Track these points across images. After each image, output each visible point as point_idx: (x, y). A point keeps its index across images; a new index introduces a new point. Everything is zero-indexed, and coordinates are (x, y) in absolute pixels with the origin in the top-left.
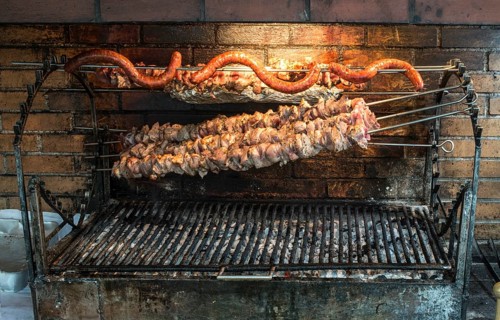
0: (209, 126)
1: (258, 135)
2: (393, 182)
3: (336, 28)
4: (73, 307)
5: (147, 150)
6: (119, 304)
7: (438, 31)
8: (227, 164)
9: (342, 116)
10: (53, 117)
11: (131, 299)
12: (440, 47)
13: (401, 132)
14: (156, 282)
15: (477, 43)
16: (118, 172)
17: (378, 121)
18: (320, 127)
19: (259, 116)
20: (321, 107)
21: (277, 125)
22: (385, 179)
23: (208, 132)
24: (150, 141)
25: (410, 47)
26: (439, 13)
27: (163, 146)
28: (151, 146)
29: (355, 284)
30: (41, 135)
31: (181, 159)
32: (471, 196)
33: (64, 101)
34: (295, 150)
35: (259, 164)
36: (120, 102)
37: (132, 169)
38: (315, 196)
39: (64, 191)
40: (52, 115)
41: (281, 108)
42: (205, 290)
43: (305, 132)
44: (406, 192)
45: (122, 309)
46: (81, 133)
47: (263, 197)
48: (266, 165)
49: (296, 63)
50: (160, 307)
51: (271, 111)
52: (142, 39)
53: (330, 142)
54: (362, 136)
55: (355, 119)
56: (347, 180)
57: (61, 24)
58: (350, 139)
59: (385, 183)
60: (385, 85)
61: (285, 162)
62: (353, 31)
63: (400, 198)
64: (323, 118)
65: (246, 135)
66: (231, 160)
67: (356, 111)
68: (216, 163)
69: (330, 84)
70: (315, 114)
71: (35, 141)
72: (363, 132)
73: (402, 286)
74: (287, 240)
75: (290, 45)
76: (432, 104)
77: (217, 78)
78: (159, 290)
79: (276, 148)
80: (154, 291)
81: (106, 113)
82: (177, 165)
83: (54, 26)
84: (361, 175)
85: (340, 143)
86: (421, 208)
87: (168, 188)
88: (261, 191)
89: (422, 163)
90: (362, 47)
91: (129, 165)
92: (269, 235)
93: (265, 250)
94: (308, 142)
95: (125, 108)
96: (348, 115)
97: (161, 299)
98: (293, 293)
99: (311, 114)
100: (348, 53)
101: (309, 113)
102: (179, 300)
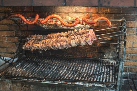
0: (49, 36)
1: (61, 39)
2: (106, 54)
3: (89, 8)
4: (3, 87)
5: (32, 42)
6: (15, 87)
7: (121, 9)
8: (51, 48)
9: (85, 35)
10: (10, 32)
11: (19, 86)
12: (122, 13)
13: (109, 39)
14: (25, 82)
15: (134, 12)
16: (23, 48)
17: (96, 37)
18: (78, 38)
19: (62, 33)
20: (80, 31)
21: (67, 36)
22: (104, 53)
23: (48, 38)
24: (33, 40)
25: (112, 13)
26: (109, 3)
27: (36, 41)
28: (33, 41)
29: (84, 87)
30: (7, 37)
31: (40, 45)
32: (122, 62)
33: (13, 27)
34: (70, 44)
35: (60, 48)
36: (28, 28)
37: (27, 47)
38: (83, 57)
39: (13, 52)
40: (10, 31)
41: (69, 31)
42: (39, 85)
43: (74, 39)
44: (110, 57)
45: (16, 89)
46: (17, 36)
47: (67, 56)
48: (62, 48)
49: (73, 18)
50: (27, 89)
51: (66, 32)
52: (33, 10)
53: (80, 43)
54: (90, 41)
55: (89, 36)
56: (92, 53)
57: (12, 6)
58: (86, 42)
59: (104, 54)
60: (104, 25)
61: (68, 48)
62: (95, 8)
63: (108, 59)
64: (80, 35)
65: (58, 39)
66: (52, 46)
67: (89, 33)
68: (49, 47)
69: (84, 24)
70: (78, 33)
71: (5, 38)
72: (90, 40)
73: (99, 89)
74: (69, 71)
75: (76, 12)
76: (119, 31)
77: (51, 22)
78: (26, 84)
79: (65, 43)
80: (25, 84)
81: (24, 31)
82: (38, 47)
83: (10, 7)
84: (97, 51)
85: (83, 43)
86: (113, 62)
87: (41, 53)
88: (67, 55)
89: (115, 49)
90: (97, 13)
91: (26, 46)
92: (64, 69)
93: (61, 73)
94: (74, 42)
95: (29, 30)
96: (87, 34)
97: (27, 87)
98: (65, 88)
99: (77, 33)
100: (93, 15)
101: (76, 33)
102: (32, 87)
